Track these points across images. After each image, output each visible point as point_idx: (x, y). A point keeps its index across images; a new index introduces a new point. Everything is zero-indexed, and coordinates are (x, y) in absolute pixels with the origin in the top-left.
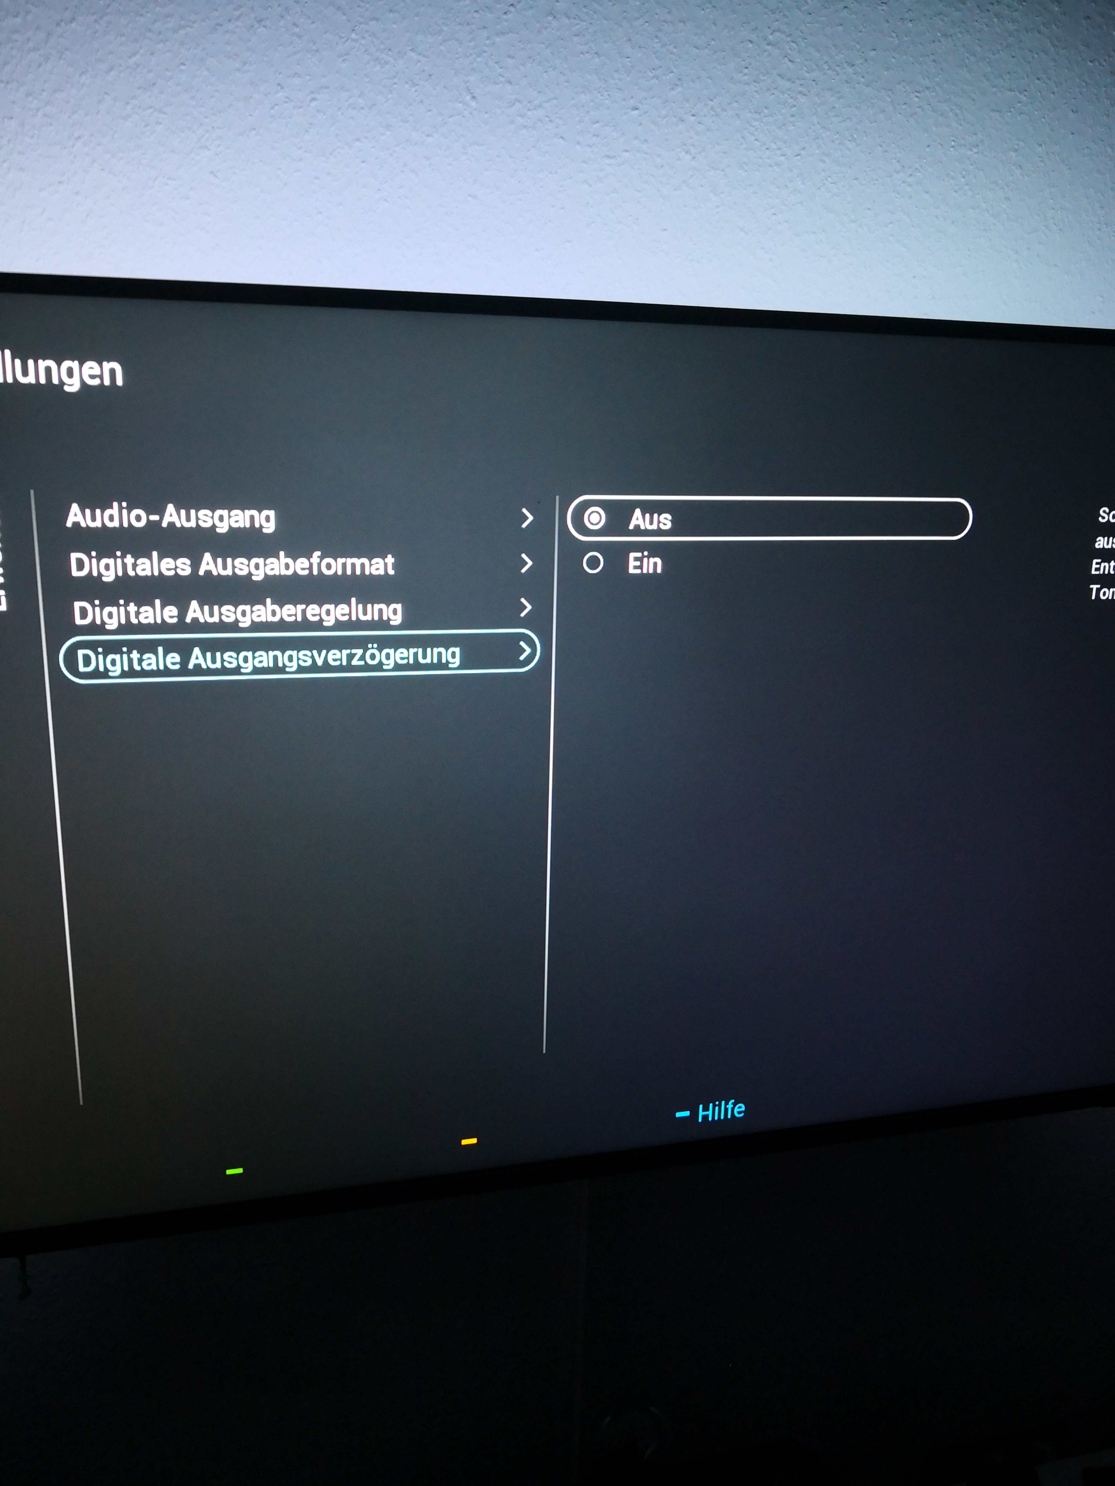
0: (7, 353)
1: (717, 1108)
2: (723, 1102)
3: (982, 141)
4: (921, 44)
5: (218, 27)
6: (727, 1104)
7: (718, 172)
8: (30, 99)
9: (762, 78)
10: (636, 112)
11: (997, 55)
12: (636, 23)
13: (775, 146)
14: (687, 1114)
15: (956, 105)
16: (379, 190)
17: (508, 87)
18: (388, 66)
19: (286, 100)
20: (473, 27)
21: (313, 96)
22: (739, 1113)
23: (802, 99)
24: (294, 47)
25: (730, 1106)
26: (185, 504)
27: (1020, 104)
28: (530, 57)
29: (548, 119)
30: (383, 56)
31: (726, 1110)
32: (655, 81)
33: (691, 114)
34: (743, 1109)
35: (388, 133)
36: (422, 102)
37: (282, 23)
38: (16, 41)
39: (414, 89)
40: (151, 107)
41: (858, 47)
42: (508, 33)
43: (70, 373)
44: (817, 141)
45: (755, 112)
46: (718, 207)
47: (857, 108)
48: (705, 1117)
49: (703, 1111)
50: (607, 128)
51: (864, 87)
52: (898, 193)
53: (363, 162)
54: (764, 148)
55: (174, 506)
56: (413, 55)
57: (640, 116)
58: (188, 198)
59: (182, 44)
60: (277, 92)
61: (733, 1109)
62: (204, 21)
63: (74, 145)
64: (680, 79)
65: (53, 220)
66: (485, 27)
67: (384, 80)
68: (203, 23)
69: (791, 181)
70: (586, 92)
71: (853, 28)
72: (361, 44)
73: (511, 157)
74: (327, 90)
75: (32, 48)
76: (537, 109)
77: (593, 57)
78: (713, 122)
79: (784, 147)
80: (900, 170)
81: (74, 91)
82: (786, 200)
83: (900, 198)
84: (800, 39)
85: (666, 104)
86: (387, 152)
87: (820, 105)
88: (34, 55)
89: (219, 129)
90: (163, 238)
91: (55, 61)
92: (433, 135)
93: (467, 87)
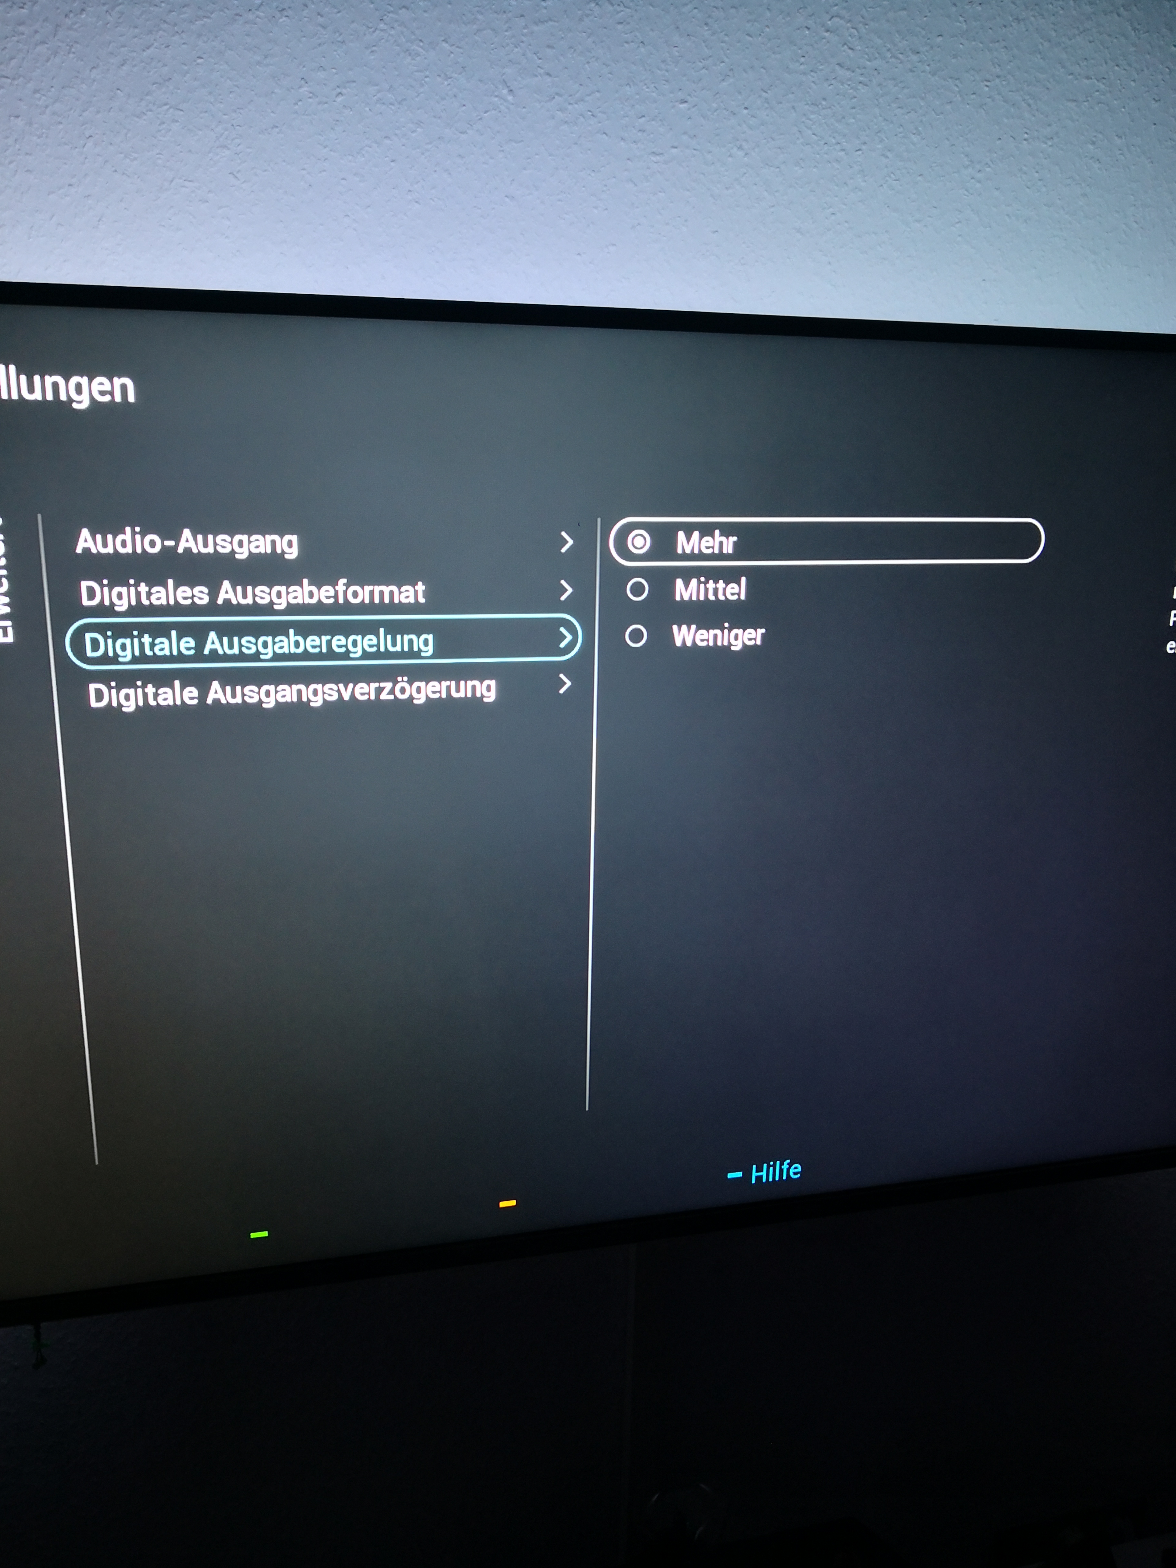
0: (12, 368)
1: (771, 1169)
2: (778, 1163)
3: (1057, 133)
4: (991, 28)
5: (237, 17)
6: (782, 1164)
7: (772, 169)
8: (38, 95)
9: (821, 67)
10: (685, 105)
11: (1073, 41)
12: (685, 10)
13: (833, 141)
14: (739, 1174)
15: (1029, 94)
16: (409, 191)
17: (549, 79)
18: (418, 58)
19: (311, 95)
20: (510, 15)
21: (339, 90)
22: (795, 1174)
23: (862, 89)
24: (319, 38)
25: (785, 1167)
26: (201, 529)
27: (1097, 93)
28: (571, 48)
29: (590, 113)
30: (414, 47)
31: (781, 1170)
32: (704, 71)
33: (743, 107)
34: (799, 1169)
35: (419, 130)
36: (455, 96)
37: (305, 13)
38: (23, 34)
39: (446, 83)
40: (165, 105)
41: (923, 32)
42: (547, 21)
43: (79, 389)
44: (879, 134)
45: (812, 104)
46: (773, 206)
47: (922, 99)
48: (759, 1178)
49: (757, 1171)
50: (653, 122)
51: (930, 76)
52: (967, 190)
53: (393, 161)
54: (822, 143)
55: (190, 531)
56: (445, 45)
57: (689, 109)
58: (206, 201)
59: (200, 36)
60: (300, 87)
61: (788, 1170)
62: (222, 11)
63: (85, 144)
64: (731, 70)
65: (62, 225)
66: (522, 16)
67: (416, 73)
68: (221, 13)
69: (852, 178)
70: (631, 84)
71: (918, 13)
72: (390, 34)
73: (551, 155)
74: (354, 84)
75: (39, 42)
76: (579, 103)
77: (639, 47)
78: (768, 115)
79: (844, 142)
80: (969, 165)
81: (84, 86)
82: (846, 198)
83: (968, 196)
84: (861, 25)
85: (718, 96)
86: (418, 150)
87: (882, 96)
88: (41, 49)
89: (238, 127)
90: (180, 244)
91: (64, 55)
92: (468, 131)
93: (504, 80)
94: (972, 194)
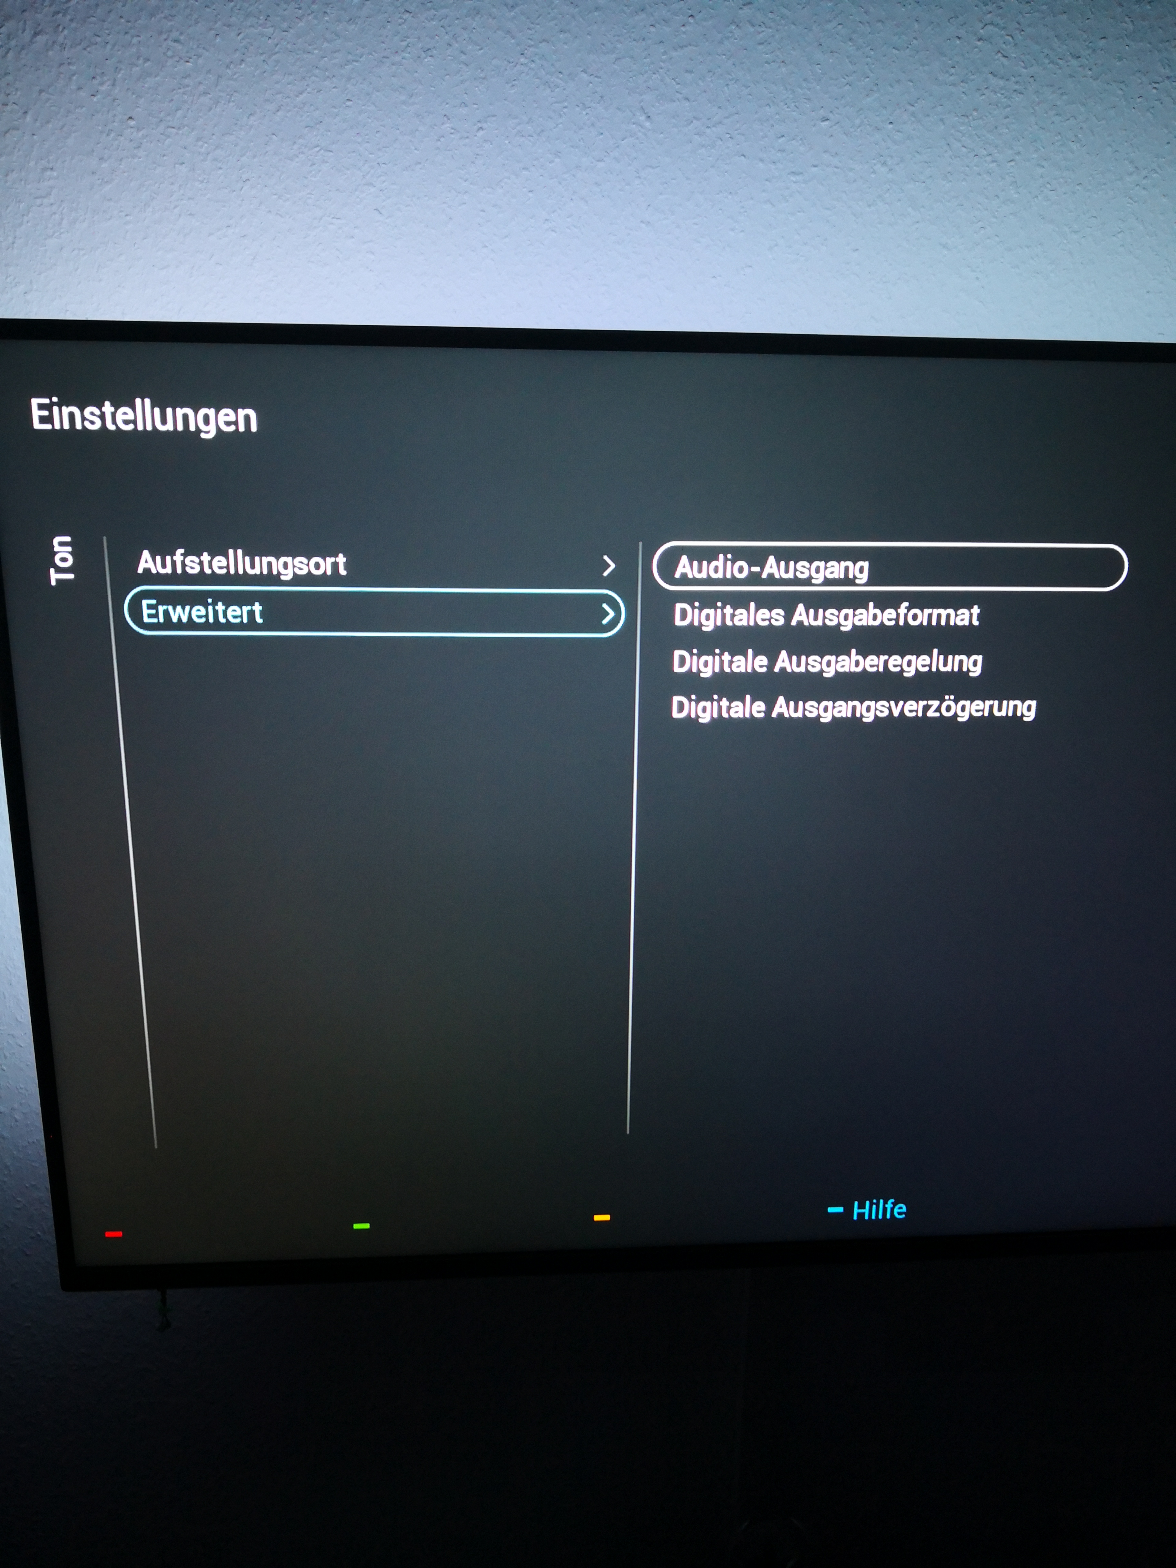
0: (148, 401)
1: (874, 1207)
2: (881, 1201)
4: (1161, 28)
5: (385, 60)
6: (885, 1203)
7: (917, 183)
8: (200, 143)
9: (972, 77)
10: (827, 123)
12: (829, 26)
13: (985, 153)
14: (840, 1209)
16: (547, 220)
17: (687, 104)
18: (558, 90)
19: (453, 131)
20: (649, 42)
21: (480, 125)
22: (899, 1214)
23: (1018, 98)
24: (462, 76)
25: (889, 1205)
28: (709, 71)
29: (728, 136)
30: (554, 79)
31: (885, 1209)
32: (848, 88)
33: (889, 122)
34: (904, 1209)
35: (557, 160)
36: (592, 125)
37: (449, 52)
38: (188, 86)
39: (584, 113)
40: (316, 147)
41: (1085, 36)
42: (686, 46)
44: (1034, 144)
45: (962, 116)
46: (918, 222)
47: (1084, 105)
48: (861, 1215)
49: (859, 1208)
50: (793, 142)
51: (1091, 80)
52: (1130, 198)
53: (531, 191)
54: (972, 155)
56: (584, 75)
57: (831, 127)
58: (352, 237)
59: (349, 79)
60: (443, 124)
61: (892, 1209)
62: (371, 54)
63: (242, 187)
64: (877, 84)
65: (221, 264)
66: (662, 42)
67: (554, 105)
68: (370, 56)
69: (1003, 190)
70: (771, 104)
71: (1080, 16)
72: (530, 68)
73: (687, 179)
74: (494, 118)
75: (202, 92)
76: (717, 126)
77: (779, 67)
78: (914, 130)
79: (996, 153)
80: (1134, 172)
81: (243, 133)
82: (997, 211)
83: (1132, 204)
84: (1017, 32)
85: (860, 112)
86: (556, 180)
87: (1038, 104)
88: (205, 100)
89: (384, 165)
90: (327, 278)
91: (224, 104)
92: (605, 159)
93: (642, 107)
94: (1135, 202)
